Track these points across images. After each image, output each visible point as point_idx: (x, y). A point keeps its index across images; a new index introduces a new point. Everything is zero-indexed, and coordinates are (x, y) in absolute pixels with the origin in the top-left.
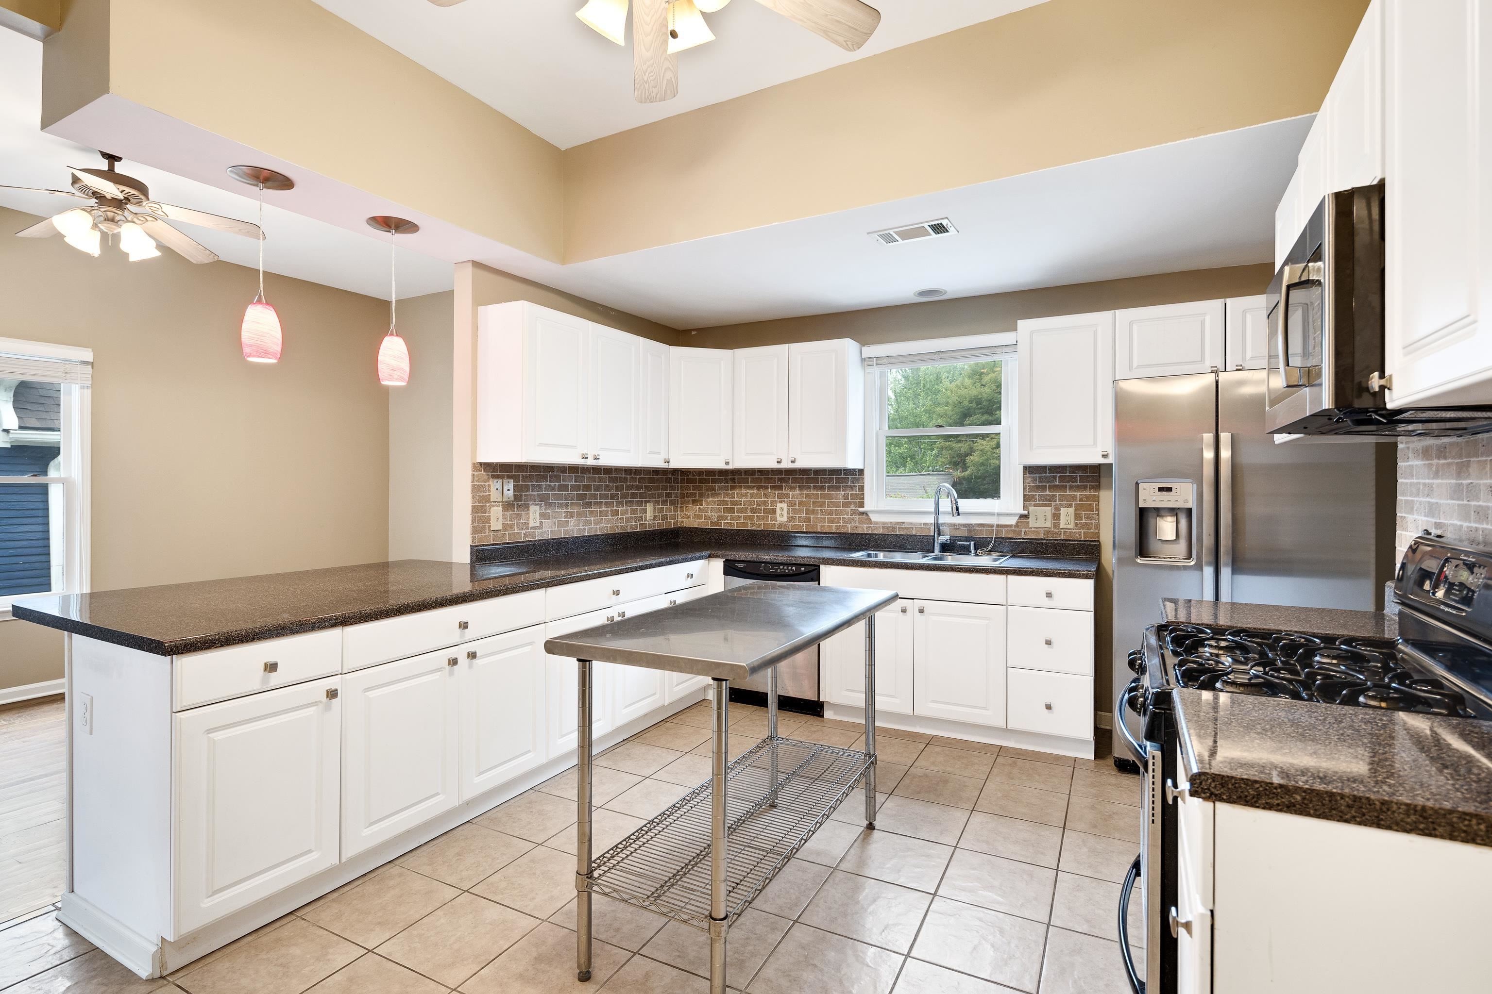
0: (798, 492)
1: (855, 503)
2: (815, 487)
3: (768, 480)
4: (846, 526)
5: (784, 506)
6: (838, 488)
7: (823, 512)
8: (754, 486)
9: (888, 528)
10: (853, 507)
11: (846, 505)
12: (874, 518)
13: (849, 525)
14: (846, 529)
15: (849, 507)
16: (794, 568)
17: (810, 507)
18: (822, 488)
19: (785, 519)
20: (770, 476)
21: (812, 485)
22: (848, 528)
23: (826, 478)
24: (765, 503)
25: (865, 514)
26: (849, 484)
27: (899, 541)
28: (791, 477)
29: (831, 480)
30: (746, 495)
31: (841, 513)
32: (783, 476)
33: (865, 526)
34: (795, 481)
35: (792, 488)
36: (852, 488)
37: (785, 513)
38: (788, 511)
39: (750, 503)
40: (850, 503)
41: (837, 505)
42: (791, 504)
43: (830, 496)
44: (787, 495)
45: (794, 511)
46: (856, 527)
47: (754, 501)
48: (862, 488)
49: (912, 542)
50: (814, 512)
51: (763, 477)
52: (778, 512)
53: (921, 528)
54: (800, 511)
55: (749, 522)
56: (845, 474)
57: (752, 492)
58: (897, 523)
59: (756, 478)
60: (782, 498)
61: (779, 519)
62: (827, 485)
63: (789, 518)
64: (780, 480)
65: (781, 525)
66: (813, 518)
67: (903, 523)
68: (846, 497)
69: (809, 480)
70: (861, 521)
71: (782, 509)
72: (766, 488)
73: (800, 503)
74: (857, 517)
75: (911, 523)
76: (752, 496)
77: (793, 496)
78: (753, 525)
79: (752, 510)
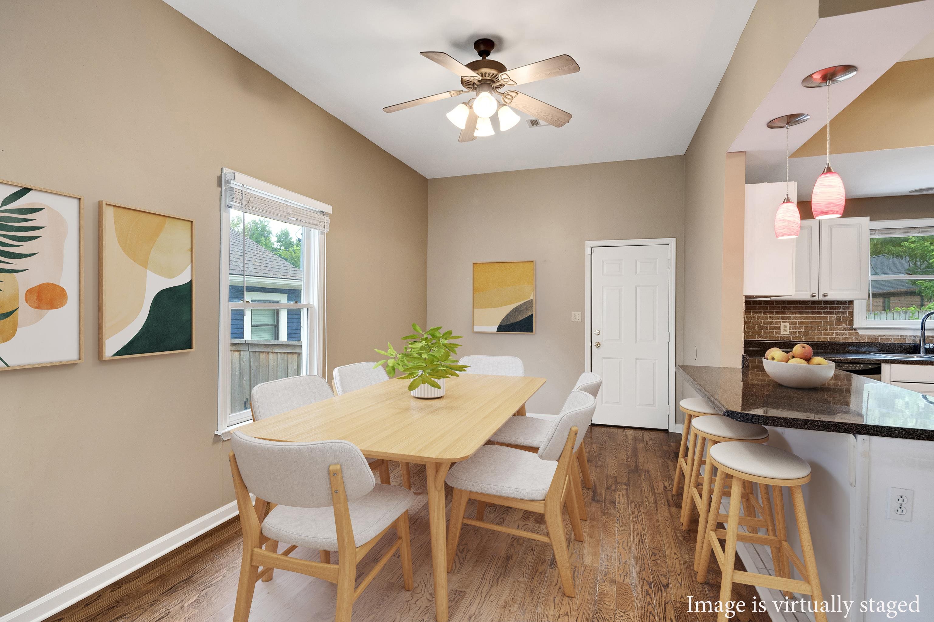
0: (798, 315)
1: (845, 323)
2: (812, 313)
3: (773, 308)
4: (838, 338)
5: (787, 324)
6: (832, 313)
7: (819, 329)
8: (761, 312)
9: (872, 339)
10: (844, 325)
11: (838, 324)
12: (860, 332)
13: (841, 337)
14: (838, 339)
15: (841, 325)
16: (862, 366)
17: (809, 325)
18: (819, 313)
19: (788, 333)
20: (774, 305)
21: (810, 311)
22: (840, 339)
23: (822, 307)
24: (770, 323)
25: (855, 329)
26: (841, 310)
27: (883, 347)
28: (792, 306)
29: (825, 308)
30: (754, 317)
31: (835, 329)
32: (786, 305)
33: (854, 337)
34: (795, 308)
35: (793, 313)
36: (843, 313)
37: (788, 329)
38: (790, 328)
39: (757, 323)
40: (842, 323)
41: (832, 324)
42: (793, 323)
43: (826, 318)
44: (789, 318)
45: (795, 328)
46: (847, 338)
47: (761, 321)
48: (851, 313)
49: (893, 348)
50: (811, 328)
51: (768, 305)
52: (782, 329)
53: (898, 339)
54: (801, 328)
55: (757, 335)
56: (837, 304)
57: (759, 315)
58: (880, 336)
59: (762, 306)
60: (785, 319)
61: (782, 333)
62: (822, 311)
63: (790, 332)
64: (782, 307)
65: (785, 337)
66: (811, 332)
67: (884, 335)
68: (838, 319)
69: (807, 308)
70: (850, 334)
71: (785, 327)
72: (772, 313)
73: (800, 323)
74: (847, 332)
75: (891, 336)
76: (759, 318)
77: (794, 318)
78: (760, 337)
79: (759, 327)
